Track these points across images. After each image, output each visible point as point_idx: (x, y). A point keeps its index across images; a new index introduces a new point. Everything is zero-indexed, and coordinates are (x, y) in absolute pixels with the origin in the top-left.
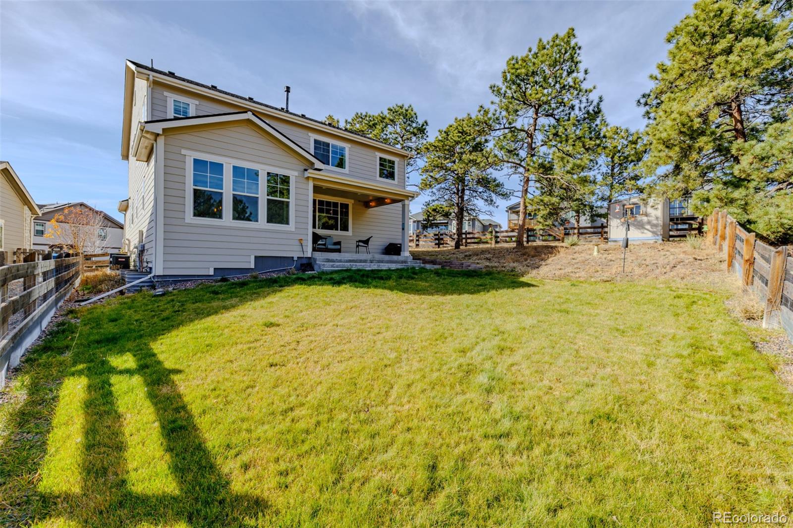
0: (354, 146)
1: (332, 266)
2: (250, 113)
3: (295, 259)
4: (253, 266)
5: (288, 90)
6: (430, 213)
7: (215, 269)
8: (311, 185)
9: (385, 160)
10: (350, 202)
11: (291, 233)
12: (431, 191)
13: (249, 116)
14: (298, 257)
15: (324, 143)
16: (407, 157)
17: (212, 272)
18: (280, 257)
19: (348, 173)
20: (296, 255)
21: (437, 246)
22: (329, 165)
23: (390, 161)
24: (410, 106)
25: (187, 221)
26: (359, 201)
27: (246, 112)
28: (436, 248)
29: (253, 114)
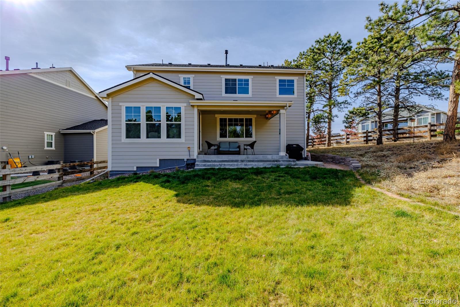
0: (256, 76)
1: (204, 165)
2: (151, 74)
3: (185, 160)
4: (158, 165)
5: (227, 52)
6: (349, 116)
7: (137, 167)
8: (196, 110)
9: (284, 81)
10: (253, 117)
11: (182, 143)
12: (364, 96)
13: (151, 75)
14: (187, 159)
15: (232, 79)
16: (305, 73)
17: (135, 169)
18: (176, 159)
19: (251, 96)
20: (185, 158)
21: (365, 142)
22: (236, 93)
23: (289, 81)
24: (338, 33)
25: (122, 141)
26: (261, 115)
27: (149, 73)
28: (364, 144)
29: (153, 73)
